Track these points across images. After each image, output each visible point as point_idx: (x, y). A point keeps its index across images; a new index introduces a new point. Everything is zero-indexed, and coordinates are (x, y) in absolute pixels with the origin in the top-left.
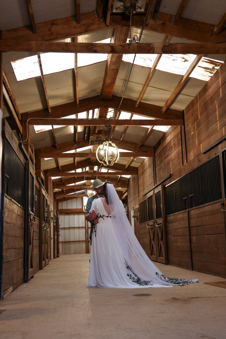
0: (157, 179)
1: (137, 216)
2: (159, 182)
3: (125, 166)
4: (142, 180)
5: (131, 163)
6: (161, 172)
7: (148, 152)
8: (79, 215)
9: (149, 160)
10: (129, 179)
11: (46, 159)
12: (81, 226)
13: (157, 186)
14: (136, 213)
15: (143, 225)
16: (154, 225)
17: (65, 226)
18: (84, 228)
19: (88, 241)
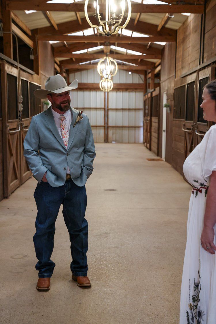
0: (204, 54)
1: (171, 106)
2: (207, 60)
3: (157, 26)
4: (181, 51)
5: (166, 22)
6: (213, 43)
7: (194, 4)
8: (96, 91)
9: (195, 19)
10: (164, 47)
11: (27, 12)
12: (98, 106)
13: (204, 68)
14: (169, 100)
15: (177, 122)
16: (194, 130)
17: (78, 106)
18: (103, 110)
19: (108, 127)
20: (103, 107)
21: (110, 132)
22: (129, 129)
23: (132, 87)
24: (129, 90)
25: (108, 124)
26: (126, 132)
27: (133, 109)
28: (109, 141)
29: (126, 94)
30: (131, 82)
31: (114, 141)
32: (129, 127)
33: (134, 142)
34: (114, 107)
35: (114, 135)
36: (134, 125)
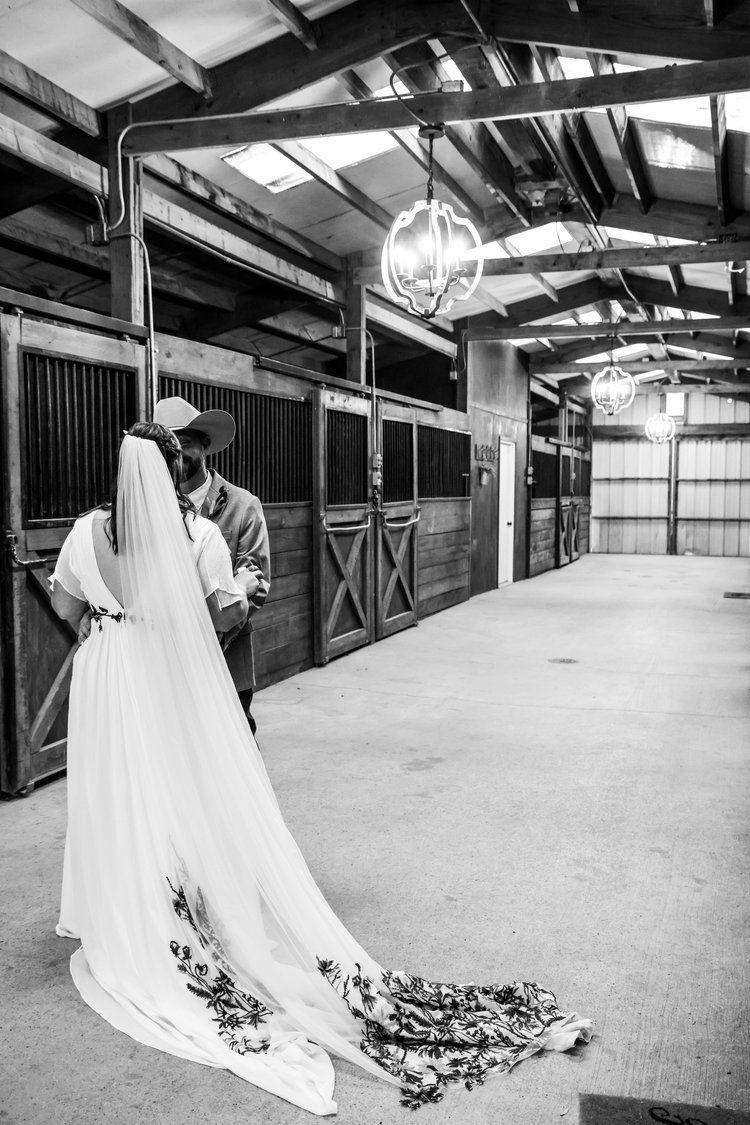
17: (610, 474)
18: (667, 482)
19: (676, 520)
20: (666, 476)
21: (682, 531)
22: (724, 526)
23: (732, 432)
24: (727, 439)
25: (676, 513)
26: (717, 531)
27: (735, 480)
28: (679, 550)
29: (720, 447)
30: (732, 421)
31: (689, 550)
32: (725, 520)
33: (736, 553)
34: (692, 476)
35: (691, 539)
36: (736, 516)
